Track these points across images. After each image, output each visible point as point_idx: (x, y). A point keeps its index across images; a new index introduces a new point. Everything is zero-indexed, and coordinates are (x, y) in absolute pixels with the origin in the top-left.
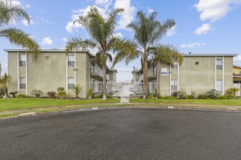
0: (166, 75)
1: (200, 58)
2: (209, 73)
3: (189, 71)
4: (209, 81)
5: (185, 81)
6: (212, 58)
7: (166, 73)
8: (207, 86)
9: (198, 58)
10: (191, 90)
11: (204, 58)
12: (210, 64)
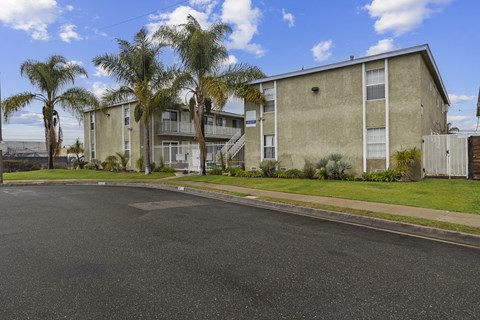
0: (254, 125)
1: (324, 76)
2: (347, 111)
3: (300, 112)
4: (347, 132)
5: (290, 136)
6: (354, 70)
7: (255, 122)
8: (343, 146)
9: (317, 77)
10: (303, 157)
11: (334, 74)
12: (348, 89)
